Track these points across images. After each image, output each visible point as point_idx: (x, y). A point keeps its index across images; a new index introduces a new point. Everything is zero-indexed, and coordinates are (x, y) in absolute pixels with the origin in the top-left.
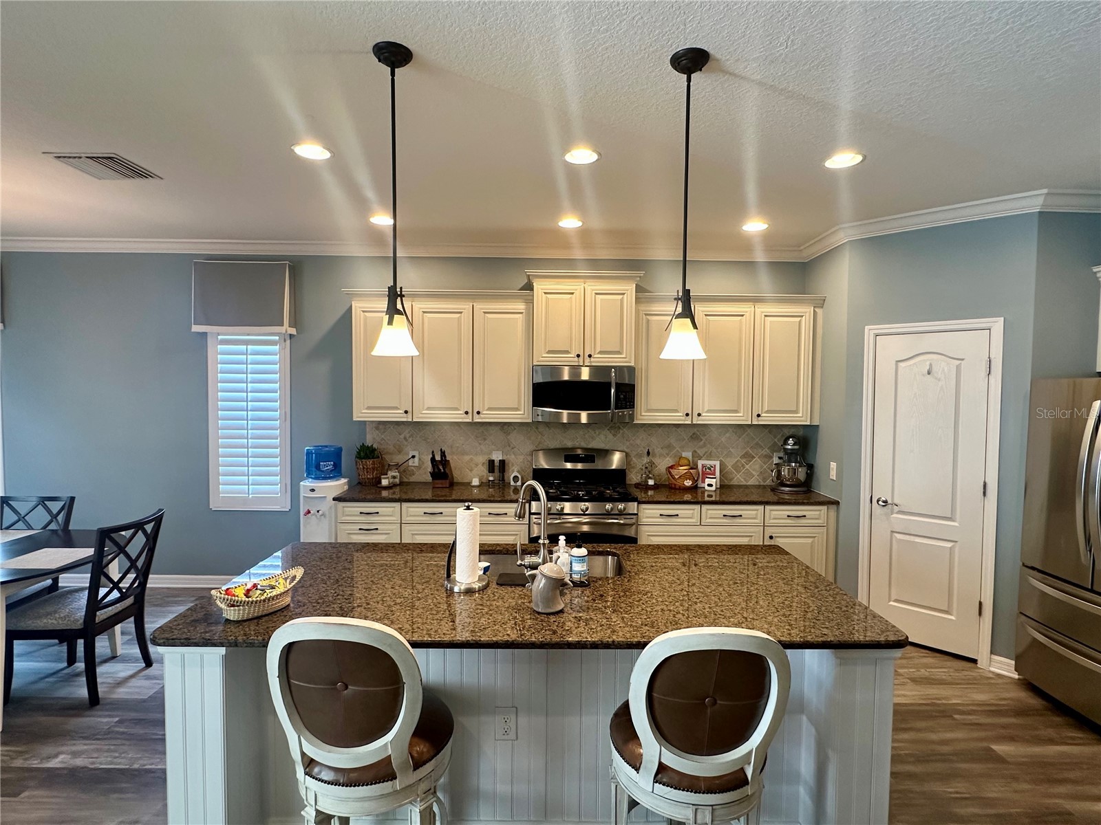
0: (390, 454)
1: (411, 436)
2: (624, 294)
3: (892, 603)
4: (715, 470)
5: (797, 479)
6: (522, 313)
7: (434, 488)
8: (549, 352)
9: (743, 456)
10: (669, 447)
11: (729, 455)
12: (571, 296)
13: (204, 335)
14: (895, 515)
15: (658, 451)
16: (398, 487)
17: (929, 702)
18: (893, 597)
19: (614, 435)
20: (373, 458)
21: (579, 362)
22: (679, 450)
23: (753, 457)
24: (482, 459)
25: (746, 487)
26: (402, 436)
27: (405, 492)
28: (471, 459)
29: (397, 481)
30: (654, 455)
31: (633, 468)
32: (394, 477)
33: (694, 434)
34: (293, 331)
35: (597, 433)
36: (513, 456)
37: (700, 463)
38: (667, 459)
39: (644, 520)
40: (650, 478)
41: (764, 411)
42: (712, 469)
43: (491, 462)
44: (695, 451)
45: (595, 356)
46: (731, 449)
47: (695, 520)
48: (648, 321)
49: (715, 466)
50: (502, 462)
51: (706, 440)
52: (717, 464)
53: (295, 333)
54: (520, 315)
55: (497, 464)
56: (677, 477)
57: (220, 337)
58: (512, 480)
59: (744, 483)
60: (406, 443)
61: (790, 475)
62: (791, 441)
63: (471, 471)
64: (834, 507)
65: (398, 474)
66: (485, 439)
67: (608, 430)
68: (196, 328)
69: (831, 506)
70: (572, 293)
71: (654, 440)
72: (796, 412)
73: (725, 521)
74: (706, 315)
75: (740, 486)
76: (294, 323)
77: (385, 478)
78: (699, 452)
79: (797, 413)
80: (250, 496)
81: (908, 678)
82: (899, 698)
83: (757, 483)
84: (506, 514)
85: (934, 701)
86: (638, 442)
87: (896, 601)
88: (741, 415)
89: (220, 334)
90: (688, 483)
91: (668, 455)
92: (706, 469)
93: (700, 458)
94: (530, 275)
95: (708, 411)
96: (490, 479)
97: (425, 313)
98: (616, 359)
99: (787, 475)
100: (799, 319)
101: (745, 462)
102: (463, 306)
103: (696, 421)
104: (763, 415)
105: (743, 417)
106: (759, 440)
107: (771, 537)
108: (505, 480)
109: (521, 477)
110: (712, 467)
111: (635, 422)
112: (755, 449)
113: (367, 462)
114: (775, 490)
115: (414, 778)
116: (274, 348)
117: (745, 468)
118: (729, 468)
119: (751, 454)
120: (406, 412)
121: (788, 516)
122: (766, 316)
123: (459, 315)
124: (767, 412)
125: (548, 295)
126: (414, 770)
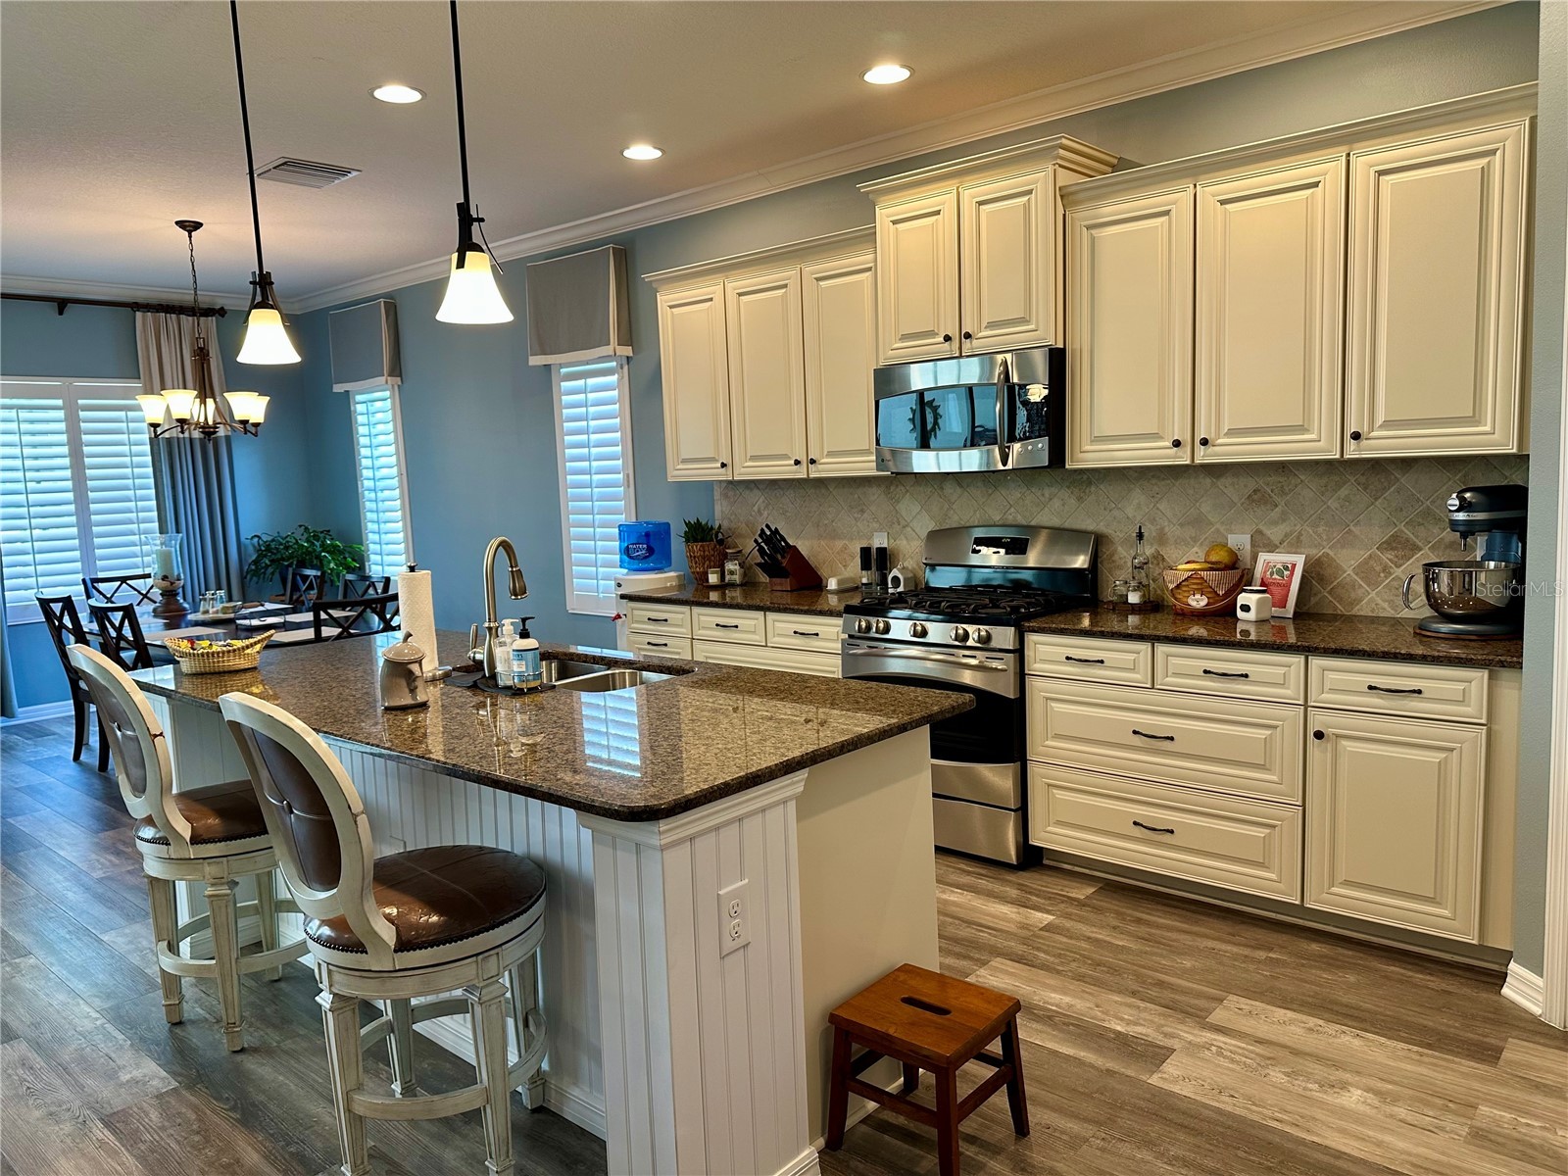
0: (739, 537)
1: (766, 507)
2: (1030, 192)
4: (1289, 577)
5: (1477, 600)
6: (866, 270)
7: (768, 590)
8: (905, 337)
9: (1389, 545)
10: (1199, 522)
12: (936, 218)
13: (548, 367)
15: (1173, 531)
16: (738, 590)
19: (1080, 499)
20: (702, 540)
22: (1222, 529)
23: (1416, 548)
24: (855, 547)
26: (756, 508)
27: (748, 596)
28: (845, 548)
29: (737, 578)
30: (1162, 539)
31: (1119, 567)
32: (732, 573)
33: (1255, 492)
34: (628, 351)
36: (905, 542)
37: (1264, 559)
38: (1195, 549)
39: (1037, 666)
40: (1135, 590)
41: (1380, 419)
42: (1286, 573)
43: (866, 552)
44: (1259, 532)
45: (980, 335)
46: (1352, 528)
47: (1141, 676)
48: (1093, 239)
49: (1294, 566)
50: (882, 551)
51: (1287, 504)
52: (1301, 561)
53: (630, 354)
54: (868, 274)
55: (874, 552)
57: (563, 370)
58: (890, 583)
61: (1456, 592)
62: (1453, 502)
64: (1514, 674)
65: (737, 567)
66: (863, 511)
67: (1068, 487)
68: (536, 361)
69: (1501, 673)
70: (938, 213)
71: (1163, 506)
72: (1474, 419)
73: (1205, 683)
74: (1224, 202)
75: (1373, 620)
76: (628, 336)
77: (714, 573)
78: (1268, 532)
79: (1478, 423)
80: (601, 595)
84: (817, 635)
86: (1130, 511)
88: (1313, 436)
89: (561, 366)
90: (1198, 602)
91: (1195, 540)
92: (1272, 574)
93: (1272, 548)
94: (868, 193)
95: (1231, 433)
96: (864, 581)
97: (740, 295)
98: (1019, 336)
99: (1445, 590)
100: (1484, 161)
101: (1390, 560)
102: (788, 273)
103: (1203, 456)
104: (1374, 434)
105: (1319, 443)
106: (1433, 502)
107: (1319, 735)
108: (883, 582)
109: (905, 579)
110: (1287, 568)
111: (1067, 467)
112: (1420, 524)
113: (696, 547)
114: (1421, 630)
115: (192, 852)
116: (613, 379)
117: (1390, 574)
118: (1345, 572)
119: (1408, 540)
120: (723, 465)
121: (1371, 688)
122: (1381, 173)
123: (784, 290)
124: (1388, 424)
125: (898, 226)
126: (192, 844)
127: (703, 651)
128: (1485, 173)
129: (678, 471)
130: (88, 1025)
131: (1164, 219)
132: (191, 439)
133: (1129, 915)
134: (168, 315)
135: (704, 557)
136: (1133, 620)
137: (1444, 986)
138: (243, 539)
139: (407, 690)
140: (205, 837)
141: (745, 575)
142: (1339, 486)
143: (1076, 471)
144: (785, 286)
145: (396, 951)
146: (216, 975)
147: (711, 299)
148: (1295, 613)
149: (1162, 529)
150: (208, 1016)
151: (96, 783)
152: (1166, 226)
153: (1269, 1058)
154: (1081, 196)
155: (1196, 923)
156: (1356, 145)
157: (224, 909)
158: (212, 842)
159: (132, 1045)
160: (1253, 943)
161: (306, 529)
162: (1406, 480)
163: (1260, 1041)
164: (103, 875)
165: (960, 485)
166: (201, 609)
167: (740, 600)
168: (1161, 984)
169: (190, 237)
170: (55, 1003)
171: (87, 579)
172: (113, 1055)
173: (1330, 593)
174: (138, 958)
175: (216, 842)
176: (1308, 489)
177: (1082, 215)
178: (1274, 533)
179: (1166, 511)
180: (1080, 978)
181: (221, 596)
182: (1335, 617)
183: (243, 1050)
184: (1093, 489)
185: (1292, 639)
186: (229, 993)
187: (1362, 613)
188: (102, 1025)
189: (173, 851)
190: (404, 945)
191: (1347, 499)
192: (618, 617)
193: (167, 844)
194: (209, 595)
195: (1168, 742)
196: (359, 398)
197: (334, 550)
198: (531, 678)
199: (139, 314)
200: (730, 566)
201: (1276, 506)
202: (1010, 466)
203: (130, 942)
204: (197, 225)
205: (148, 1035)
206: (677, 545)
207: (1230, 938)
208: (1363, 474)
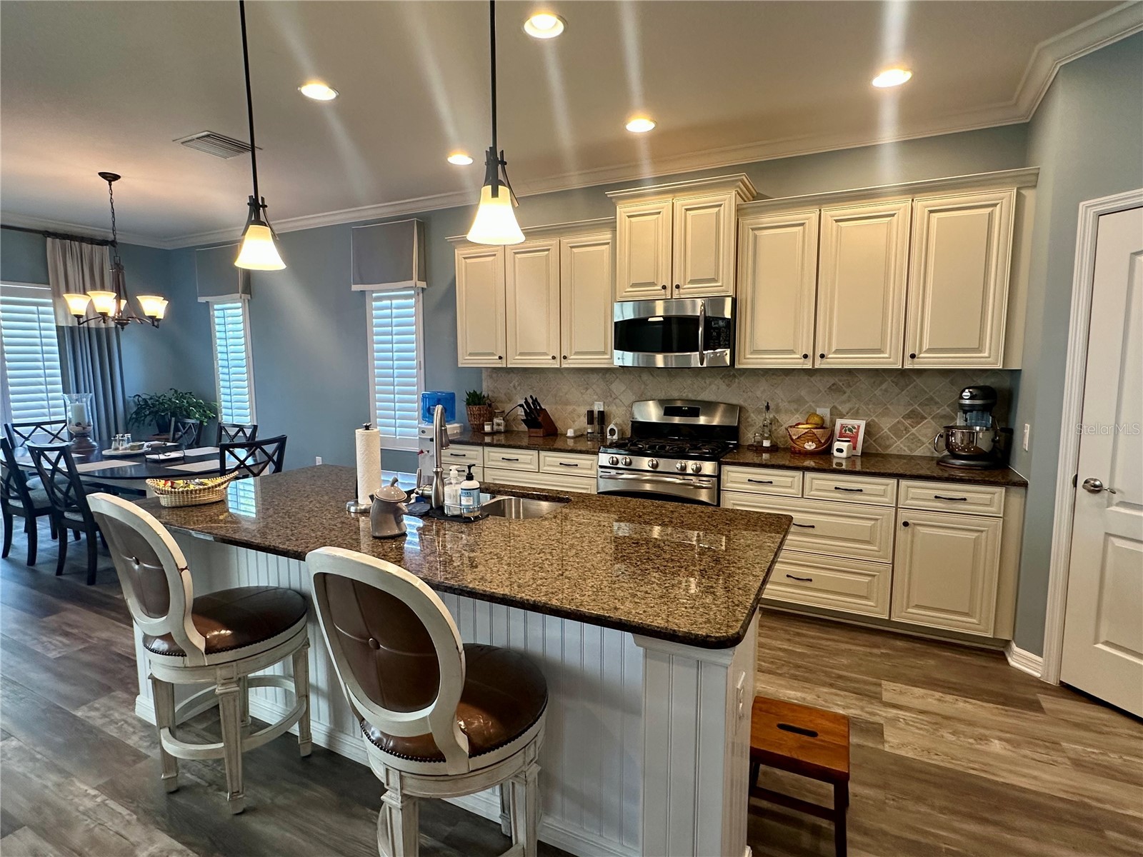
0: (502, 402)
1: (519, 385)
2: (720, 205)
3: (1100, 646)
4: (857, 433)
5: (976, 448)
6: (608, 243)
7: (530, 436)
8: (634, 285)
9: (908, 416)
10: (799, 401)
11: (886, 413)
12: (657, 216)
13: (363, 292)
14: (1114, 508)
15: (783, 405)
16: (503, 435)
17: (1076, 798)
18: (1103, 638)
19: (728, 386)
20: (479, 404)
21: (666, 295)
22: (813, 405)
23: (923, 418)
24: (583, 410)
25: (912, 458)
26: (511, 385)
27: (507, 439)
28: (574, 410)
29: (502, 428)
30: (778, 410)
31: (751, 425)
32: (498, 425)
33: (833, 385)
34: (424, 284)
35: (708, 382)
36: (615, 408)
37: (839, 422)
38: (797, 416)
39: (729, 485)
40: (767, 439)
41: (926, 346)
42: (854, 430)
43: (590, 413)
44: (834, 407)
45: (685, 287)
46: (889, 407)
47: (796, 491)
48: (755, 237)
49: (859, 427)
50: (601, 413)
51: (851, 392)
52: (862, 424)
53: (425, 287)
54: (607, 246)
55: (596, 414)
56: (794, 438)
57: (374, 295)
58: (608, 434)
59: (908, 452)
60: (514, 392)
61: (965, 442)
62: (967, 394)
63: (574, 422)
64: (1022, 490)
65: (502, 421)
66: (587, 389)
67: (721, 378)
68: (355, 288)
69: (1013, 489)
70: (659, 213)
71: (779, 392)
72: (979, 349)
73: (838, 495)
74: (837, 221)
75: (900, 457)
76: (424, 276)
77: (487, 425)
78: (839, 407)
79: (981, 352)
80: (398, 437)
81: (1069, 758)
82: (1023, 780)
83: (928, 454)
84: (577, 465)
85: (1086, 800)
86: (758, 393)
87: (1107, 643)
88: (886, 355)
89: (373, 292)
90: (810, 446)
91: (797, 410)
92: (845, 431)
93: (842, 416)
94: (611, 198)
95: (837, 351)
96: (590, 431)
97: (515, 253)
98: (712, 290)
99: (959, 441)
100: (990, 210)
101: (909, 424)
102: (551, 242)
103: (819, 364)
104: (922, 355)
105: (888, 359)
106: (934, 393)
107: (906, 524)
108: (602, 432)
109: (618, 430)
110: (854, 428)
111: (736, 367)
112: (927, 405)
113: (475, 408)
114: (940, 462)
115: (206, 661)
116: (412, 301)
117: (909, 432)
118: (883, 430)
119: (919, 413)
120: (500, 358)
121: (936, 497)
122: (931, 212)
123: (547, 252)
124: (930, 350)
125: (632, 219)
126: (207, 653)
127: (492, 475)
128: (991, 215)
129: (465, 360)
130: (89, 804)
131: (801, 228)
132: (89, 328)
133: (793, 631)
134: (73, 242)
135: (480, 415)
136: (765, 456)
137: (984, 664)
138: (127, 397)
139: (394, 522)
140: (219, 647)
141: (506, 426)
142: (881, 383)
143: (740, 369)
144: (548, 250)
145: (470, 757)
146: (224, 755)
147: (495, 255)
148: (862, 453)
149: (778, 404)
150: (199, 780)
151: (25, 574)
152: (801, 232)
153: (936, 723)
154: (749, 210)
155: (828, 633)
156: (916, 195)
157: (232, 703)
158: (224, 651)
159: (138, 819)
160: (867, 644)
161: (176, 391)
162: (919, 381)
163: (922, 712)
164: (58, 656)
165: (653, 376)
166: (113, 447)
167: (503, 442)
168: (840, 677)
169: (110, 185)
170: (49, 784)
171: (9, 425)
172: (123, 832)
173: (874, 441)
174: (115, 730)
175: (228, 650)
176: (864, 383)
177: (748, 222)
178: (843, 408)
179: (780, 395)
180: (795, 677)
181: (128, 438)
182: (877, 455)
183: (244, 812)
184: (737, 380)
185: (858, 468)
186: (234, 771)
187: (892, 453)
188: (103, 802)
189: (188, 661)
190: (475, 751)
191: (886, 390)
192: (422, 452)
193: (182, 656)
194: (119, 436)
195: (811, 529)
196: (216, 307)
197: (197, 406)
198: (476, 509)
199: (49, 240)
200: (496, 420)
201: (845, 393)
202: (705, 365)
203: (104, 716)
204: (116, 177)
205: (150, 806)
206: (461, 407)
207: (852, 641)
208: (895, 377)
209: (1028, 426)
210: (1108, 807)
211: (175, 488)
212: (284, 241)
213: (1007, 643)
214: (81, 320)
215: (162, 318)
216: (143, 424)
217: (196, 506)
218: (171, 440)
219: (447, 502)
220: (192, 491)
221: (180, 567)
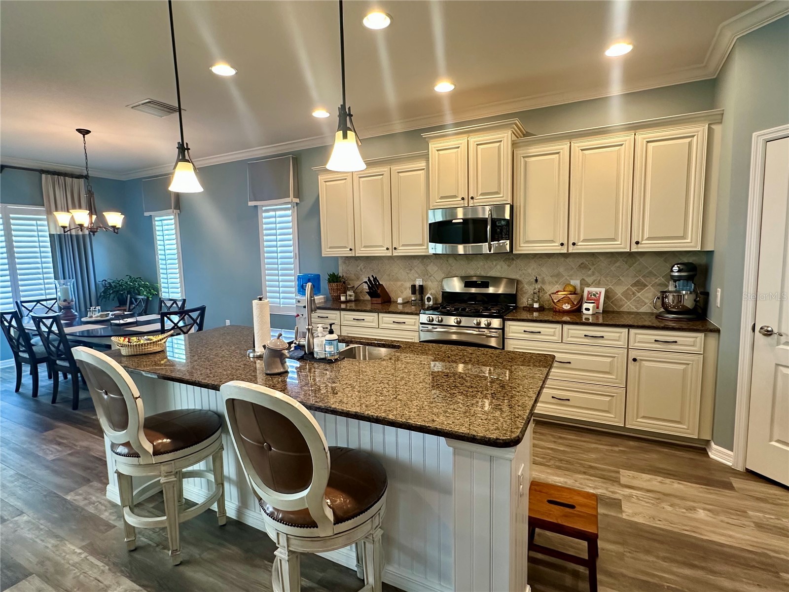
0: (352, 280)
1: (364, 268)
2: (501, 141)
3: (774, 443)
4: (599, 297)
5: (683, 306)
6: (424, 169)
7: (372, 303)
8: (442, 198)
9: (634, 285)
10: (558, 275)
11: (619, 283)
12: (457, 150)
13: (256, 207)
14: (781, 347)
15: (548, 279)
16: (353, 303)
17: (759, 551)
18: (776, 438)
19: (509, 266)
20: (337, 282)
21: (464, 204)
22: (568, 278)
23: (646, 286)
24: (409, 285)
25: (638, 314)
26: (359, 268)
27: (357, 305)
28: (402, 285)
29: (353, 298)
30: (543, 282)
31: (525, 293)
32: (350, 296)
33: (582, 264)
34: (297, 200)
35: (494, 264)
36: (430, 283)
37: (586, 290)
38: (557, 286)
39: (511, 334)
40: (536, 302)
42: (597, 295)
43: (414, 287)
44: (583, 279)
45: (477, 198)
46: (621, 278)
47: (557, 338)
48: (526, 162)
49: (600, 293)
50: (421, 287)
51: (595, 268)
52: (603, 291)
53: (299, 202)
54: (423, 171)
55: (417, 287)
56: (555, 301)
57: (264, 208)
58: (426, 301)
59: (635, 310)
60: (361, 273)
61: (675, 302)
62: (676, 268)
63: (402, 293)
64: (716, 335)
65: (353, 293)
66: (411, 270)
67: (504, 261)
68: (251, 204)
69: (710, 334)
70: (458, 147)
71: (544, 269)
72: (684, 237)
73: (586, 340)
74: (582, 150)
75: (629, 313)
76: (298, 194)
77: (343, 296)
78: (586, 279)
79: (685, 239)
80: (281, 306)
81: (754, 522)
82: (723, 538)
83: (650, 311)
84: (404, 323)
85: (766, 551)
86: (530, 271)
87: (778, 441)
88: (619, 243)
89: (263, 206)
90: (567, 307)
91: (557, 282)
92: (591, 296)
93: (589, 286)
94: (425, 138)
95: (584, 240)
96: (413, 299)
97: (360, 177)
98: (497, 200)
99: (671, 301)
100: (689, 139)
101: (636, 290)
102: (385, 169)
103: (572, 250)
104: (643, 242)
105: (621, 245)
106: (653, 269)
107: (635, 360)
108: (422, 300)
109: (433, 298)
111: (514, 253)
112: (648, 277)
113: (334, 285)
114: (658, 316)
115: (154, 460)
116: (289, 212)
117: (636, 295)
118: (617, 294)
119: (643, 283)
120: (351, 250)
121: (656, 341)
122: (648, 142)
123: (382, 176)
124: (649, 239)
125: (439, 152)
126: (154, 455)
127: (346, 330)
128: (690, 144)
129: (326, 252)
130: (76, 559)
131: (557, 155)
132: (71, 235)
133: (557, 436)
134: (59, 177)
135: (337, 289)
136: (535, 314)
137: (692, 457)
138: (97, 281)
139: (280, 364)
140: (162, 450)
141: (355, 297)
142: (616, 262)
143: (516, 254)
145: (334, 524)
146: (167, 525)
147: (346, 179)
148: (603, 311)
149: (543, 278)
150: (150, 542)
151: (32, 403)
152: (558, 158)
153: (658, 499)
154: (521, 144)
155: (582, 436)
156: (637, 131)
157: (172, 489)
158: (166, 453)
159: (110, 569)
160: (609, 444)
161: (130, 277)
162: (642, 260)
163: (648, 491)
164: (55, 458)
165: (456, 259)
166: (88, 316)
167: (354, 308)
168: (591, 467)
169: (84, 137)
170: (50, 546)
171: (19, 302)
172: (100, 579)
173: (611, 303)
174: (93, 508)
175: (168, 453)
176: (603, 263)
177: (520, 152)
178: (589, 280)
179: (545, 271)
180: (559, 468)
181: (99, 309)
182: (613, 312)
183: (181, 564)
184: (514, 262)
185: (601, 321)
186: (174, 534)
187: (624, 310)
188: (86, 557)
189: (142, 461)
190: (338, 520)
191: (619, 267)
192: (298, 315)
193: (138, 457)
194: (92, 308)
195: (568, 364)
196: (156, 219)
197: (145, 286)
198: (336, 354)
199: (44, 176)
200: (349, 293)
201: (590, 269)
202: (492, 252)
203: (85, 499)
204: (88, 132)
205: (116, 560)
206: (324, 284)
207: (599, 442)
208: (625, 258)
209: (719, 290)
210: (782, 556)
211: (131, 343)
212: (202, 173)
213: (708, 442)
214: (66, 230)
215: (120, 227)
216: (109, 299)
217: (145, 354)
218: (127, 310)
219: (316, 349)
220: (142, 345)
221: (135, 396)
